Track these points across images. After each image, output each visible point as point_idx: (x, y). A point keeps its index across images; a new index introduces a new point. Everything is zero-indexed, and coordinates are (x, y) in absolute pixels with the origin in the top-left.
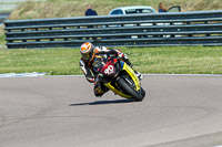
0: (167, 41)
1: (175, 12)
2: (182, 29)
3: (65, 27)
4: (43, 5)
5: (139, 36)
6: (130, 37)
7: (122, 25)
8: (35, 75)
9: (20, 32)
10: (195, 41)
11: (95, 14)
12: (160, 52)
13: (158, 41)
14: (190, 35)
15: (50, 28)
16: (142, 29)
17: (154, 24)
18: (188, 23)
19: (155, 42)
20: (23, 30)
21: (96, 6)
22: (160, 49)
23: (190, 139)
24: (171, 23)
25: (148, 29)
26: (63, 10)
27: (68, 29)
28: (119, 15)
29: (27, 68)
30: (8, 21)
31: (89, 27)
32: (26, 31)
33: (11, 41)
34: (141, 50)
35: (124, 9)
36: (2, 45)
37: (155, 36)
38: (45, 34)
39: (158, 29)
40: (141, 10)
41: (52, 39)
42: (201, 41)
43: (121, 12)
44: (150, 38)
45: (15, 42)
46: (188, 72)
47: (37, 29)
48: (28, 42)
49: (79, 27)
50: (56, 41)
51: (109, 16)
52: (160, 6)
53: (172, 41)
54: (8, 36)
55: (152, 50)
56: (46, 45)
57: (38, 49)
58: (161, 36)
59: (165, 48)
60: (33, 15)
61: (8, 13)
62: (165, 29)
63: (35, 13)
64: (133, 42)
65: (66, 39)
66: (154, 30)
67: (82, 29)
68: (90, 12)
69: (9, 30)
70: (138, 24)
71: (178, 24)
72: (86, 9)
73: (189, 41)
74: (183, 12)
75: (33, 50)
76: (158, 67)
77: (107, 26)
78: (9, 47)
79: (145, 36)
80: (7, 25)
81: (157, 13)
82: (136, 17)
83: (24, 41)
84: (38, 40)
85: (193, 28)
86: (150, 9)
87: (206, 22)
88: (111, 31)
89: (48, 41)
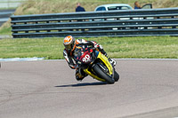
0: (141, 32)
1: (147, 9)
2: (153, 22)
3: (59, 21)
4: (41, 3)
5: (119, 28)
6: (111, 28)
7: (105, 19)
8: (35, 59)
9: (23, 25)
10: (163, 32)
11: (83, 10)
12: (135, 41)
13: (134, 32)
14: (160, 27)
15: (48, 22)
16: (121, 23)
17: (131, 18)
18: (158, 17)
19: (131, 33)
20: (26, 23)
21: (85, 4)
22: (136, 39)
23: (159, 111)
24: (145, 18)
25: (126, 23)
26: (58, 7)
27: (62, 23)
28: (103, 11)
29: (28, 54)
30: (13, 16)
31: (79, 20)
32: (28, 24)
33: (16, 32)
34: (120, 39)
35: (106, 6)
36: (9, 35)
37: (132, 28)
38: (43, 26)
39: (134, 23)
40: (120, 8)
41: (49, 31)
42: (168, 32)
43: (104, 8)
44: (128, 30)
45: (20, 33)
46: (158, 57)
47: (37, 22)
48: (30, 32)
49: (70, 21)
50: (52, 32)
51: (95, 12)
52: (135, 4)
53: (145, 32)
54: (14, 28)
55: (129, 39)
56: (44, 35)
57: (38, 39)
58: (137, 28)
59: (140, 38)
60: (34, 11)
61: (14, 10)
62: (140, 22)
63: (35, 9)
64: (114, 33)
65: (60, 30)
66: (131, 23)
67: (73, 22)
68: (79, 9)
69: (15, 23)
70: (118, 19)
71: (150, 18)
72: (76, 6)
73: (159, 32)
74: (154, 9)
75: (33, 39)
76: (134, 53)
77: (93, 20)
78: (15, 37)
79: (124, 28)
80: (13, 19)
81: (133, 9)
82: (116, 12)
83: (27, 32)
84: (37, 31)
85: (162, 22)
86: (128, 6)
87: (173, 17)
88: (96, 24)
89: (46, 32)
